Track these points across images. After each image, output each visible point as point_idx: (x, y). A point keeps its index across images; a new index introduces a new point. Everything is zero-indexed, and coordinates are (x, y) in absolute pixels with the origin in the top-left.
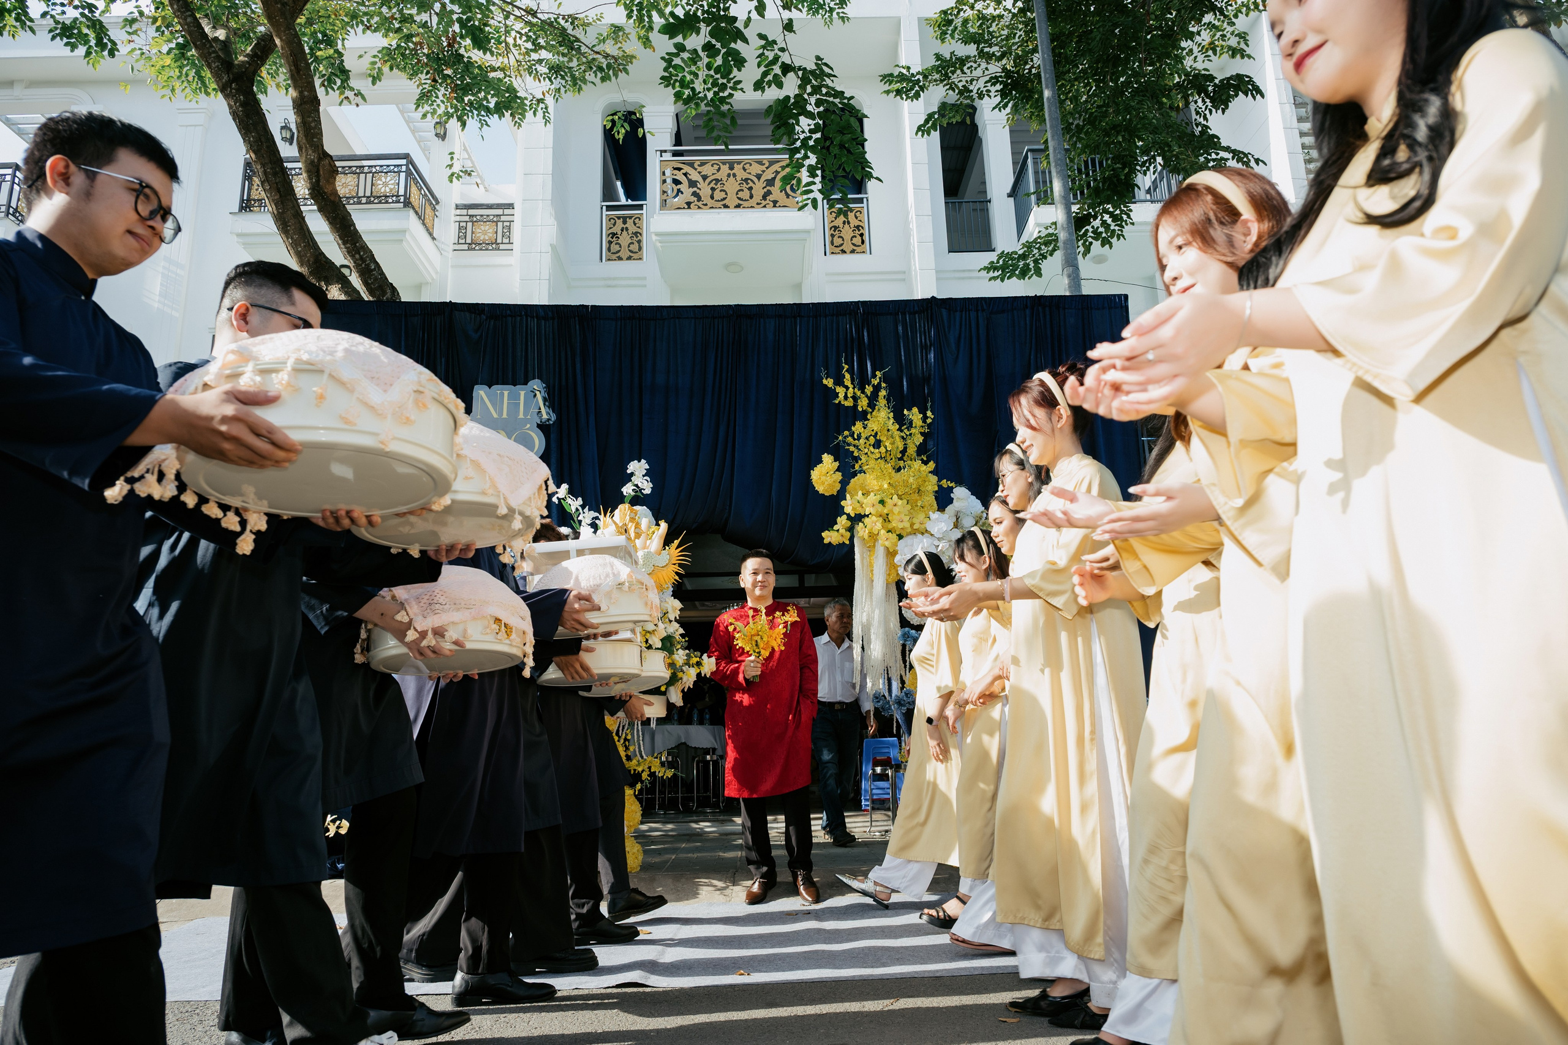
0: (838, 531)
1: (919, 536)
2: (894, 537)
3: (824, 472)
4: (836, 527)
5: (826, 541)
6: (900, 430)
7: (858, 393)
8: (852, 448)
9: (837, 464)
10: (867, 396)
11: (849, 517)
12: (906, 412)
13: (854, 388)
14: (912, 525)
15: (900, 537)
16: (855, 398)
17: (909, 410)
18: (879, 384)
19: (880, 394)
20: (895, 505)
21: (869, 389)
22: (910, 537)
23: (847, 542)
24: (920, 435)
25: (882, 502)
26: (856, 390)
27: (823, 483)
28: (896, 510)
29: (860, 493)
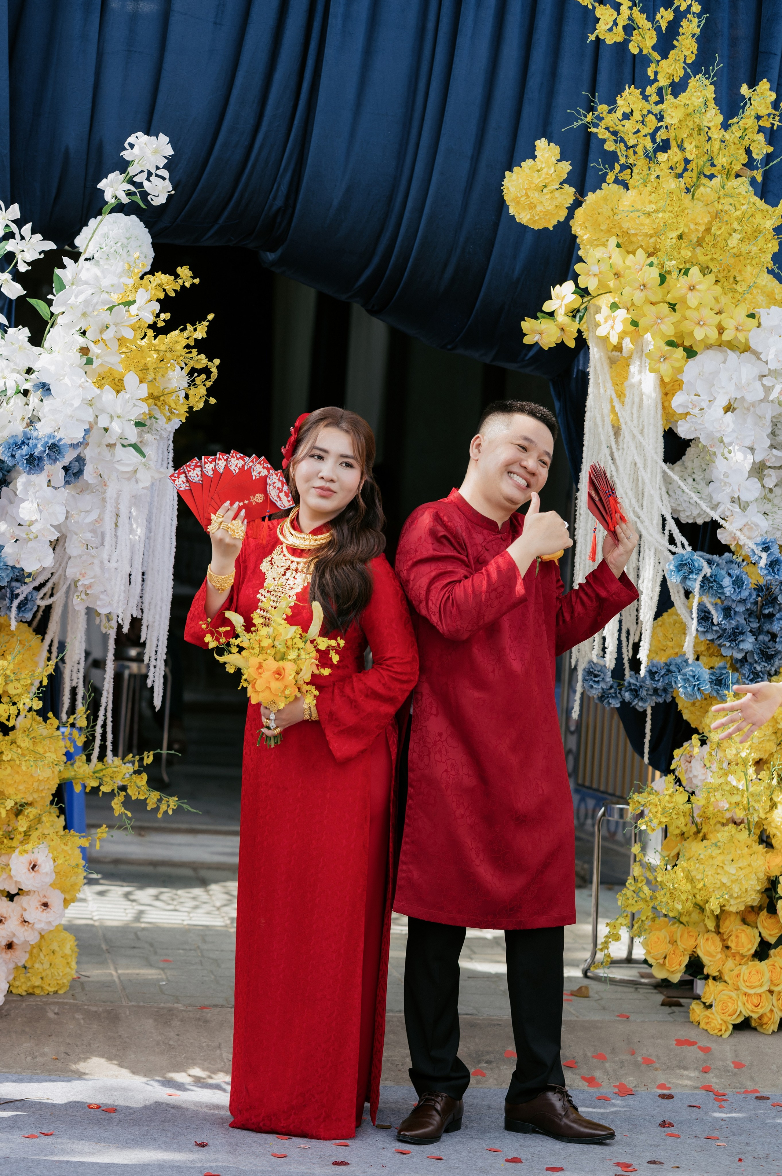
0: (551, 314)
1: (732, 356)
2: (680, 353)
3: (538, 180)
4: (547, 307)
5: (527, 340)
6: (725, 126)
7: (641, 19)
8: (601, 132)
9: (566, 167)
10: (658, 29)
11: (583, 292)
12: (744, 90)
13: (631, 8)
14: (721, 330)
15: (691, 353)
16: (629, 29)
17: (752, 85)
18: (689, 6)
19: (684, 23)
20: (692, 288)
21: (665, 16)
22: (710, 352)
23: (572, 344)
24: (761, 137)
25: (663, 278)
26: (636, 10)
27: (532, 207)
28: (692, 299)
29: (613, 240)
